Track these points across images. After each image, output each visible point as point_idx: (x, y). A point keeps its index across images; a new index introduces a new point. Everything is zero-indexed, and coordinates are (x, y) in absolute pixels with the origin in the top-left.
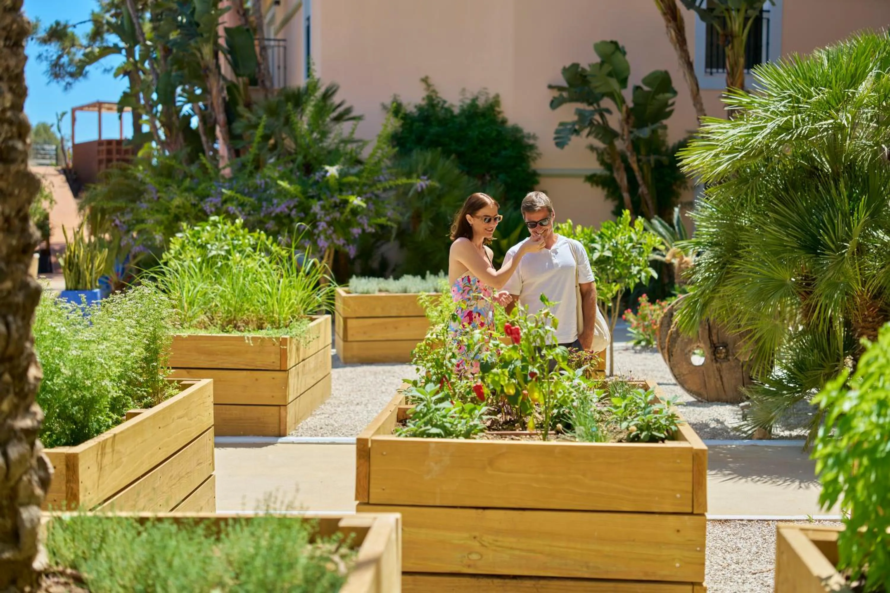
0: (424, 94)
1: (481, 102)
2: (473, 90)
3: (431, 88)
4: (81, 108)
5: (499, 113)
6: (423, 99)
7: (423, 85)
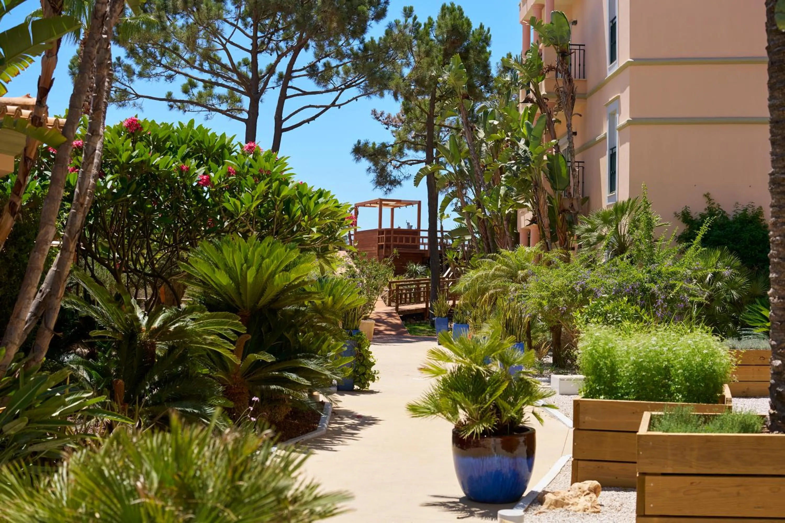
0: (706, 206)
1: (750, 212)
2: (744, 203)
3: (712, 202)
4: (363, 205)
5: (762, 220)
6: (706, 209)
7: (706, 199)
